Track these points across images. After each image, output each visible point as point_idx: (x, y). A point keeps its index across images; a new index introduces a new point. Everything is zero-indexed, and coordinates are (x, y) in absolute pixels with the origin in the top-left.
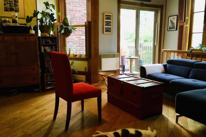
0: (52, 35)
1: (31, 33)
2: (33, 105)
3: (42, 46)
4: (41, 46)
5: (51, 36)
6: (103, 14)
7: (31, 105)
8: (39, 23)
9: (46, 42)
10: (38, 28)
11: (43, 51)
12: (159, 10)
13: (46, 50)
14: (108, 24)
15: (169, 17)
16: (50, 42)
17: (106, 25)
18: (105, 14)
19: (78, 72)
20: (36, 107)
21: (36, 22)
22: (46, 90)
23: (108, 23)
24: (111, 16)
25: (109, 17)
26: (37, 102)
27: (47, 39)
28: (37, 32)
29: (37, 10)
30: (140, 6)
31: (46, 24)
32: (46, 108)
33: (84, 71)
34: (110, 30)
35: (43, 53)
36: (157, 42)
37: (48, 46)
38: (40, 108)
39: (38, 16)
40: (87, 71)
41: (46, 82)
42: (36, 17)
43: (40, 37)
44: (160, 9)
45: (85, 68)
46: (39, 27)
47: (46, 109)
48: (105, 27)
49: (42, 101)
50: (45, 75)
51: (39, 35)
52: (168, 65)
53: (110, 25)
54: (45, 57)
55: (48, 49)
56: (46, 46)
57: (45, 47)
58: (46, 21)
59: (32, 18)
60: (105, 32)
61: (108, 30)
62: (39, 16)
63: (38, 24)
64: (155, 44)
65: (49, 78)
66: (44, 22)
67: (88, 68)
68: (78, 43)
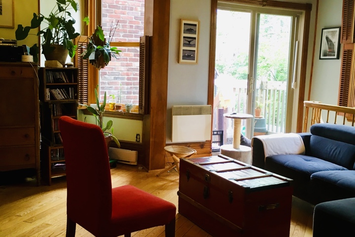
0: (69, 65)
1: (24, 60)
2: (22, 214)
3: (47, 87)
4: (45, 87)
5: (66, 66)
6: (180, 21)
7: (18, 214)
8: (42, 40)
9: (57, 80)
10: (40, 50)
11: (48, 99)
12: (301, 13)
13: (56, 96)
14: (189, 42)
15: (323, 29)
16: (65, 80)
17: (185, 45)
18: (184, 22)
19: (121, 142)
20: (29, 219)
21: (37, 37)
22: (50, 180)
23: (189, 40)
24: (195, 25)
25: (191, 28)
26: (32, 207)
27: (57, 73)
28: (37, 59)
29: (39, 13)
30: (260, 4)
31: (58, 42)
32: (49, 223)
33: (135, 141)
34: (194, 54)
35: (47, 103)
36: (296, 81)
37: (60, 87)
38: (37, 222)
39: (41, 25)
40: (141, 141)
41: (52, 163)
42: (37, 28)
43: (42, 68)
44: (304, 12)
45: (137, 135)
46: (43, 48)
47: (48, 225)
48: (182, 48)
49: (42, 205)
50: (50, 148)
51: (43, 64)
52: (312, 138)
53: (194, 46)
54: (52, 112)
55: (59, 94)
56: (55, 87)
57: (53, 91)
58: (57, 35)
59: (28, 29)
60: (183, 59)
61: (189, 56)
62: (44, 25)
63: (41, 42)
64: (293, 87)
65: (58, 156)
66: (54, 38)
67: (144, 135)
68: (126, 77)
